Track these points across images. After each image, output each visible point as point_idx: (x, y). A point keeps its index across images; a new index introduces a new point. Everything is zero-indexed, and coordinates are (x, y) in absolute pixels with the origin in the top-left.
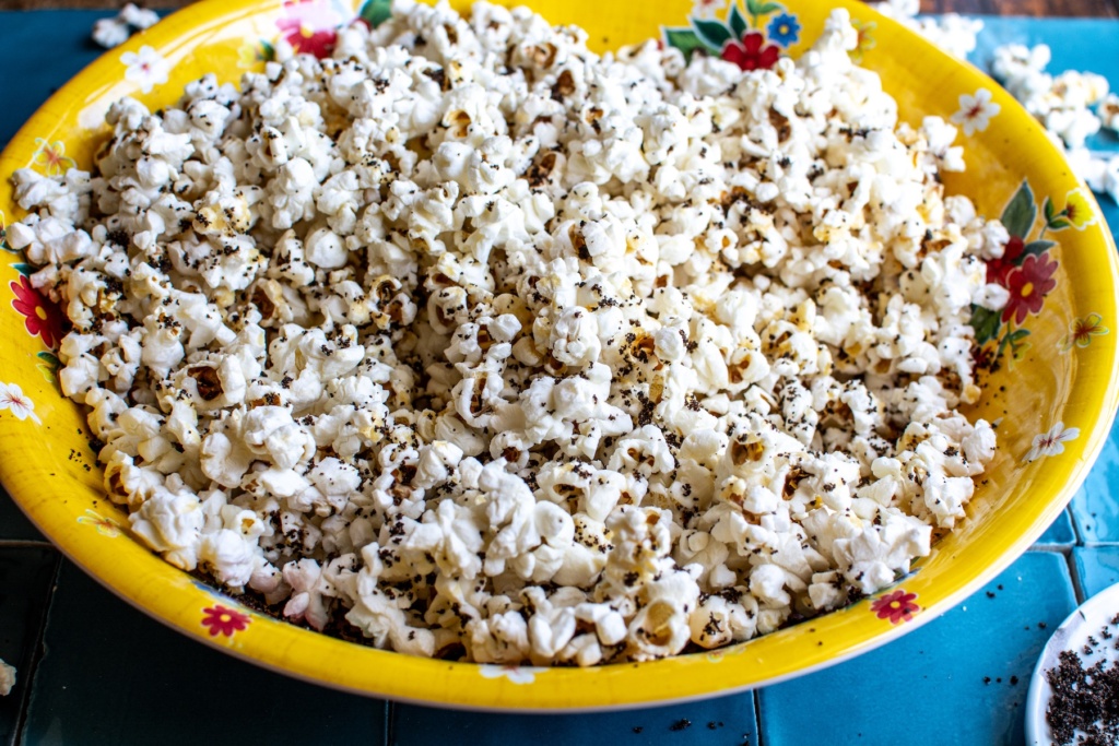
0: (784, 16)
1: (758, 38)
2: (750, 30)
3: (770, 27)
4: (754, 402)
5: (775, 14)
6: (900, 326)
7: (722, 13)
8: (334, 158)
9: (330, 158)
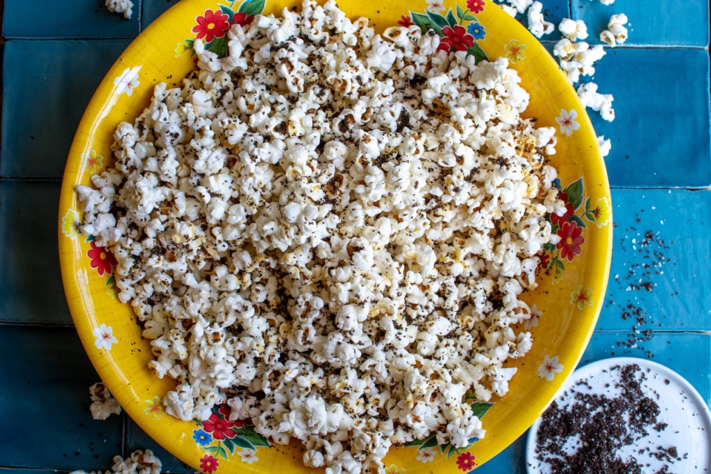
0: (476, 24)
1: (462, 30)
4: (431, 295)
5: (473, 22)
6: (504, 258)
7: (445, 13)
8: (234, 190)
9: (231, 190)
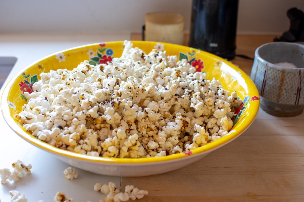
0: (108, 50)
1: (105, 56)
2: (103, 56)
3: (106, 53)
5: (106, 50)
7: (95, 55)
